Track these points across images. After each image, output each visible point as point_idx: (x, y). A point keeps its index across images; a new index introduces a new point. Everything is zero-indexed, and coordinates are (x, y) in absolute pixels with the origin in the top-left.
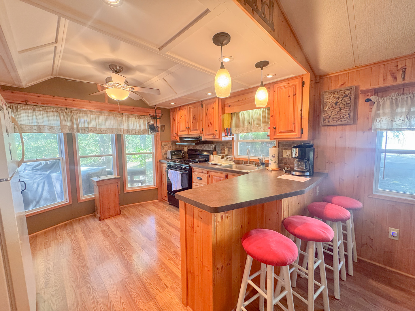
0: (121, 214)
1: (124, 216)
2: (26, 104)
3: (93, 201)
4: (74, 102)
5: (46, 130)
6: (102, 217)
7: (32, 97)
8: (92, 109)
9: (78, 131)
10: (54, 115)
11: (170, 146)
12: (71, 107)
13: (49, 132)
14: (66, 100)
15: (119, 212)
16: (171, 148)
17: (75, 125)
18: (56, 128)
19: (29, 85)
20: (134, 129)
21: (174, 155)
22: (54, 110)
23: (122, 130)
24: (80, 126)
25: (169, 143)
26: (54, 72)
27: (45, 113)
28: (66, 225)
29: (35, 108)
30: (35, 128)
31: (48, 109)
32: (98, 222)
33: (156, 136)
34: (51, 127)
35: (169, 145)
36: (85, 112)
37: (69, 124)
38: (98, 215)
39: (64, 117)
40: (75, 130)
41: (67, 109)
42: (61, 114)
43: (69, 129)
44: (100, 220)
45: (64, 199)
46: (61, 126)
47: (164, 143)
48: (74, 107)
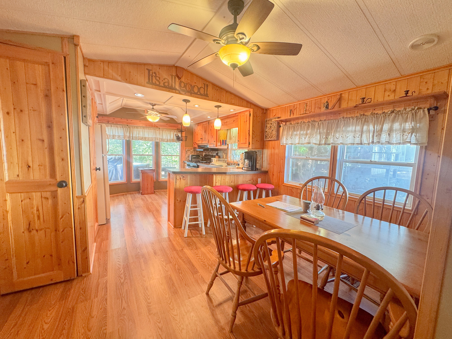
0: (154, 193)
1: (156, 194)
2: (108, 123)
3: (139, 183)
4: (132, 121)
5: (117, 138)
6: (143, 193)
7: (111, 119)
8: (141, 125)
9: (133, 139)
10: (121, 129)
11: (193, 152)
12: (130, 125)
13: (118, 139)
14: (127, 120)
15: (153, 192)
16: (193, 153)
17: (131, 135)
18: (121, 137)
19: (110, 113)
20: (166, 138)
21: (193, 158)
22: (121, 126)
23: (159, 139)
24: (134, 136)
25: (191, 149)
26: (122, 105)
27: (116, 128)
28: (123, 195)
29: (113, 125)
30: (112, 136)
31: (118, 126)
32: (141, 195)
33: (182, 144)
34: (119, 136)
35: (191, 150)
36: (137, 127)
37: (128, 134)
38: (141, 192)
39: (126, 130)
40: (131, 138)
41: (127, 125)
42: (124, 128)
43: (128, 138)
44: (142, 194)
45: (123, 180)
46: (124, 135)
47: (187, 149)
48: (132, 124)
